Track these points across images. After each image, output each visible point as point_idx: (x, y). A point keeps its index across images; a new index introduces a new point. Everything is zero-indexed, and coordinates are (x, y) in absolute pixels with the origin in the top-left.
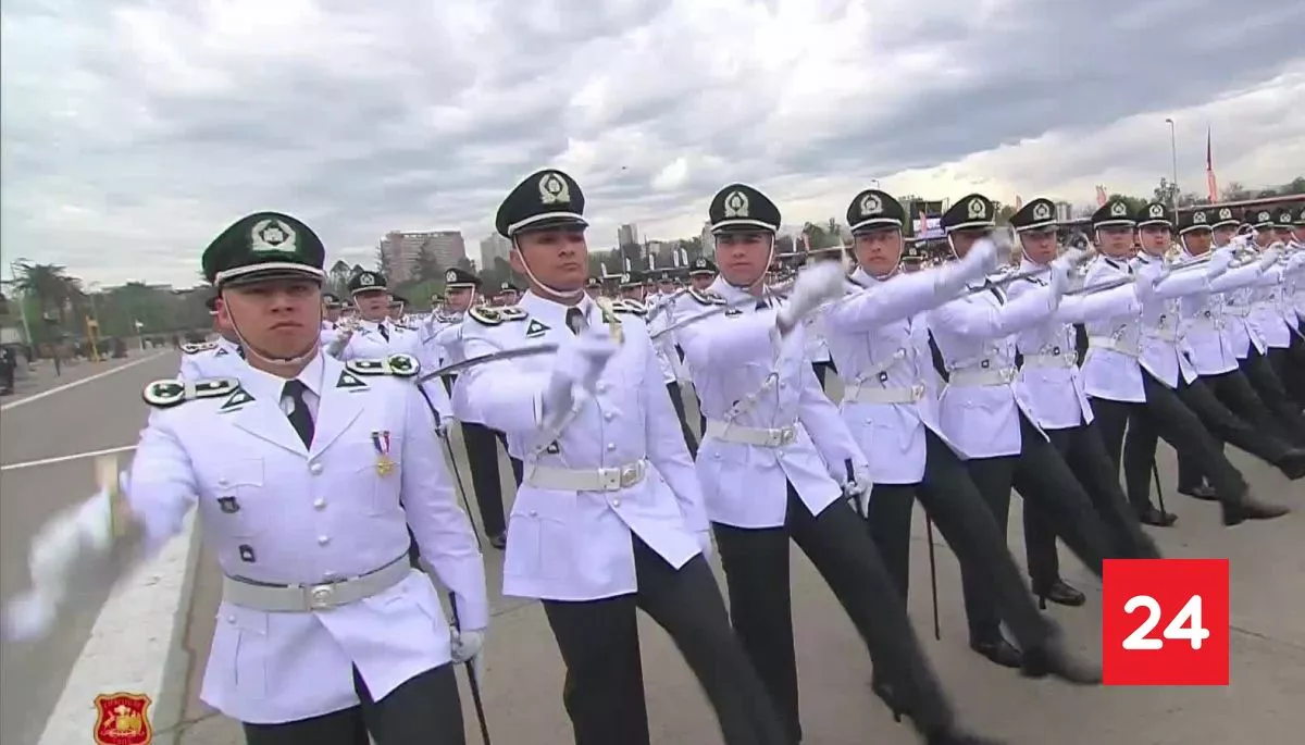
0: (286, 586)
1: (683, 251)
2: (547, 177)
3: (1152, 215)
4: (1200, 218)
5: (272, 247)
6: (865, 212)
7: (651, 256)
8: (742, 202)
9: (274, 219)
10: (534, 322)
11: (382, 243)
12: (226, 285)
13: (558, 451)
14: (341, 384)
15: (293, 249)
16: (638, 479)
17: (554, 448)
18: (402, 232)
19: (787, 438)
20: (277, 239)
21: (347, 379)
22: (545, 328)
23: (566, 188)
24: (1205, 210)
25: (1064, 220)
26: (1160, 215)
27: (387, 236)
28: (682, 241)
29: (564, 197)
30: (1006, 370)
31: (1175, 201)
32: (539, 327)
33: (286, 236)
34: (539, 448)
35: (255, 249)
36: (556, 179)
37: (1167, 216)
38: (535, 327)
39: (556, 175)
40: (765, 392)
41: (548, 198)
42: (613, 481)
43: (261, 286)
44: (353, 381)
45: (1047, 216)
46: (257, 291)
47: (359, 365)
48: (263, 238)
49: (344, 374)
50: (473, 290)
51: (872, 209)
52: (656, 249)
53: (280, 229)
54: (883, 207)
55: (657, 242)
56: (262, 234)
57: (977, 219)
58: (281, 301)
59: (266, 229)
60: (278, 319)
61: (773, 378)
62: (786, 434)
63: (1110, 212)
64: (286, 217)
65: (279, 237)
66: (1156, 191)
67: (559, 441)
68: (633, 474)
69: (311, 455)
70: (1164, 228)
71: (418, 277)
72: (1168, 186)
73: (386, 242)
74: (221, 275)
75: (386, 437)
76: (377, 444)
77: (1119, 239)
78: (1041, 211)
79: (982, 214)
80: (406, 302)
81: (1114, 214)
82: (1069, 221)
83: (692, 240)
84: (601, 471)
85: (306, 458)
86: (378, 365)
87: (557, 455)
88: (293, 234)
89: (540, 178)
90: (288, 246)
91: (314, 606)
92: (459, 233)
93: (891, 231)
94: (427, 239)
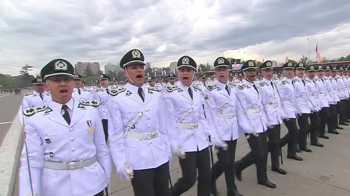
0: (62, 162)
1: (165, 71)
2: (134, 51)
3: (300, 66)
4: (312, 68)
5: (60, 68)
6: (219, 63)
7: (155, 72)
8: (187, 60)
9: (61, 61)
10: (128, 91)
11: (75, 65)
12: (47, 79)
13: (134, 128)
14: (79, 107)
15: (66, 69)
16: (156, 136)
17: (133, 127)
18: (82, 62)
19: (196, 126)
20: (62, 66)
21: (80, 106)
22: (131, 93)
23: (139, 54)
24: (314, 65)
25: (274, 66)
26: (302, 66)
27: (77, 63)
28: (164, 68)
29: (139, 56)
30: (258, 109)
31: (307, 62)
32: (129, 93)
33: (64, 65)
34: (129, 127)
35: (56, 69)
36: (137, 52)
37: (304, 66)
38: (128, 93)
39: (137, 51)
40: (190, 113)
41: (134, 57)
42: (149, 136)
43: (57, 79)
44: (82, 106)
45: (270, 65)
46: (56, 81)
47: (83, 102)
48: (58, 66)
49: (79, 104)
50: (108, 80)
51: (221, 62)
52: (156, 70)
53: (63, 63)
54: (224, 62)
55: (156, 68)
56: (58, 65)
57: (251, 66)
58: (63, 83)
59: (59, 63)
60: (61, 88)
61: (192, 109)
62: (196, 125)
63: (288, 65)
64: (64, 60)
65: (62, 65)
66: (301, 59)
67: (135, 125)
68: (155, 134)
69: (70, 126)
70: (303, 70)
71: (85, 75)
72: (305, 58)
73: (76, 65)
74: (46, 76)
75: (91, 122)
76: (88, 124)
77: (290, 72)
78: (269, 64)
79: (253, 65)
80: (84, 83)
81: (289, 65)
82: (276, 67)
83: (167, 68)
84: (146, 134)
85: (68, 127)
86: (89, 103)
87: (134, 129)
88: (66, 65)
89: (133, 51)
90: (65, 68)
91: (70, 168)
92: (98, 63)
93: (226, 68)
94: (89, 64)
